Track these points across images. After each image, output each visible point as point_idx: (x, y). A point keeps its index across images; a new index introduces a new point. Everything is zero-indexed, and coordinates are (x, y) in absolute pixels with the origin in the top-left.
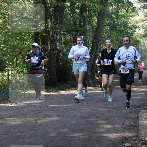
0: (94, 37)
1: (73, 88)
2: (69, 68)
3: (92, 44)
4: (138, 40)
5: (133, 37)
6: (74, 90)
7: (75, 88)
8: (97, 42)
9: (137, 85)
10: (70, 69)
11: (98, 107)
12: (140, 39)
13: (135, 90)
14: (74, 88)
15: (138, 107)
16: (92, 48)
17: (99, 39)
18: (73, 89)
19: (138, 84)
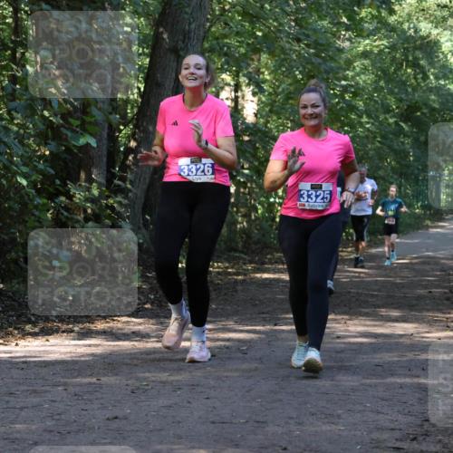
0: (162, 14)
1: (29, 322)
2: (9, 199)
3: (152, 56)
4: (423, 38)
5: (392, 19)
6: (34, 335)
7: (41, 325)
8: (181, 44)
9: (411, 307)
10: (10, 207)
11: (180, 437)
12: (435, 32)
13: (401, 336)
14: (34, 324)
15: (414, 439)
16: (147, 80)
17: (193, 26)
18: (28, 328)
19: (419, 298)
